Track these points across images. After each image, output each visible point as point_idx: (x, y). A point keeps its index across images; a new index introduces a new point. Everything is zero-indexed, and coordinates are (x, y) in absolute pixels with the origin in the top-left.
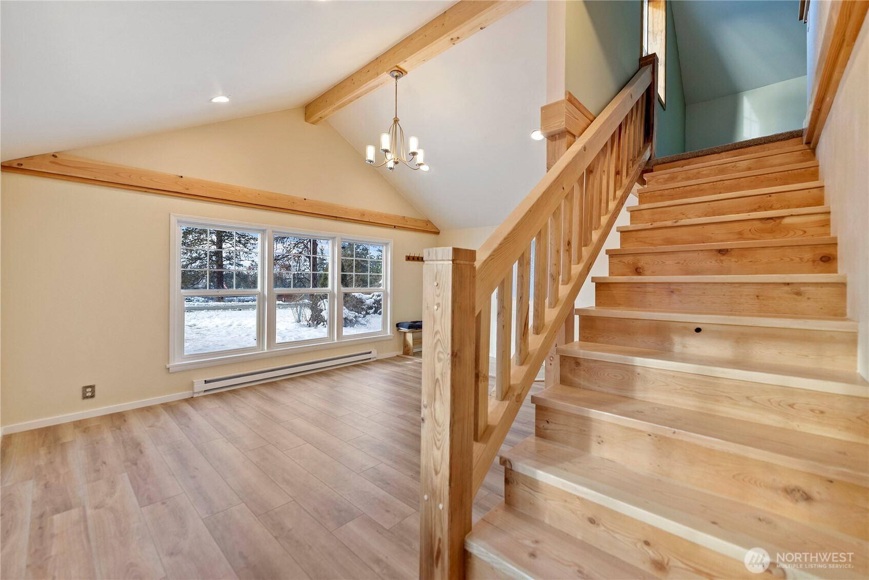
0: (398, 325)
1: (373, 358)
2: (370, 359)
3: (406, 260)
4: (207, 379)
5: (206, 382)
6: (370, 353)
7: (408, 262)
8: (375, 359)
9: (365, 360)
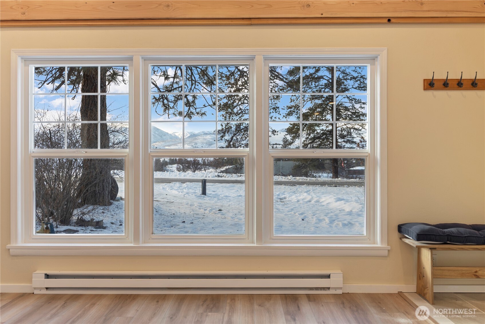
0: (401, 229)
1: (336, 289)
2: (329, 288)
3: (425, 89)
4: (49, 272)
5: (47, 276)
6: (328, 276)
7: (430, 93)
8: (340, 292)
9: (317, 289)
